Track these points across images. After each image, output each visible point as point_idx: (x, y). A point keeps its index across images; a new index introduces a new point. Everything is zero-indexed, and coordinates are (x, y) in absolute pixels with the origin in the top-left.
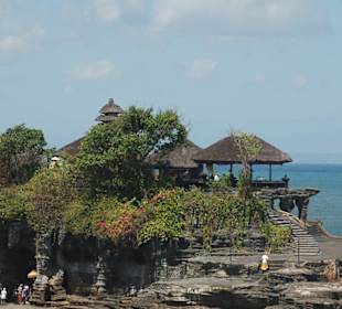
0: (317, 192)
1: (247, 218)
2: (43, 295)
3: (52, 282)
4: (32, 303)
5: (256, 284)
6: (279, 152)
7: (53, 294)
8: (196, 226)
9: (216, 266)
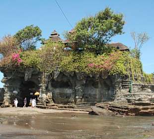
9: (147, 87)
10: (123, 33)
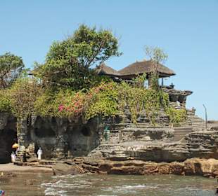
0: (192, 93)
1: (158, 104)
2: (22, 159)
3: (28, 150)
4: (15, 164)
5: (179, 142)
7: (29, 158)
8: (126, 108)
10: (121, 54)
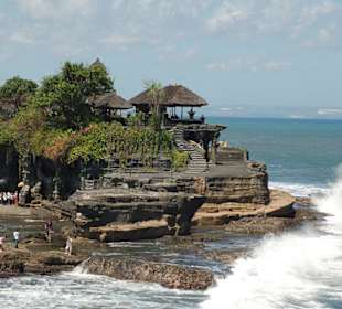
1: (156, 146)
3: (33, 190)
6: (198, 98)
8: (115, 151)
9: (121, 180)
